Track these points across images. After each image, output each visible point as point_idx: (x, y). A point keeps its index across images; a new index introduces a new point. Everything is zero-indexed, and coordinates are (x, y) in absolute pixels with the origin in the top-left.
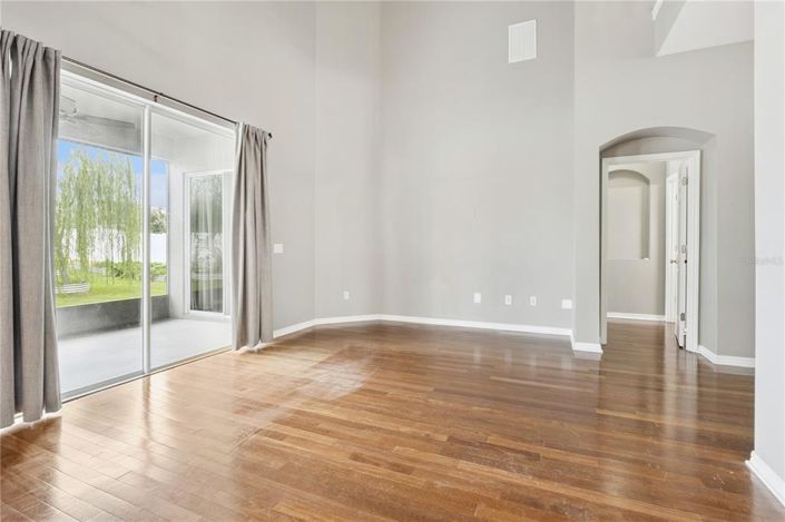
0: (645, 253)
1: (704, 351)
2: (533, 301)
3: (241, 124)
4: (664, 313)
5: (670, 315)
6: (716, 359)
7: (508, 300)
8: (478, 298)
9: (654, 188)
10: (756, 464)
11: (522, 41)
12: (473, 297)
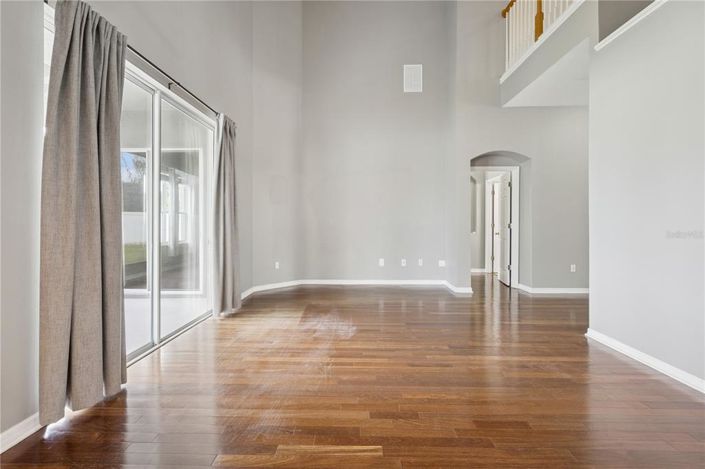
0: (473, 229)
1: (521, 287)
2: (420, 262)
3: (222, 115)
4: (484, 267)
5: (488, 269)
6: (531, 291)
7: (404, 263)
8: (382, 262)
9: (478, 186)
10: (591, 334)
11: (413, 78)
12: (378, 261)
